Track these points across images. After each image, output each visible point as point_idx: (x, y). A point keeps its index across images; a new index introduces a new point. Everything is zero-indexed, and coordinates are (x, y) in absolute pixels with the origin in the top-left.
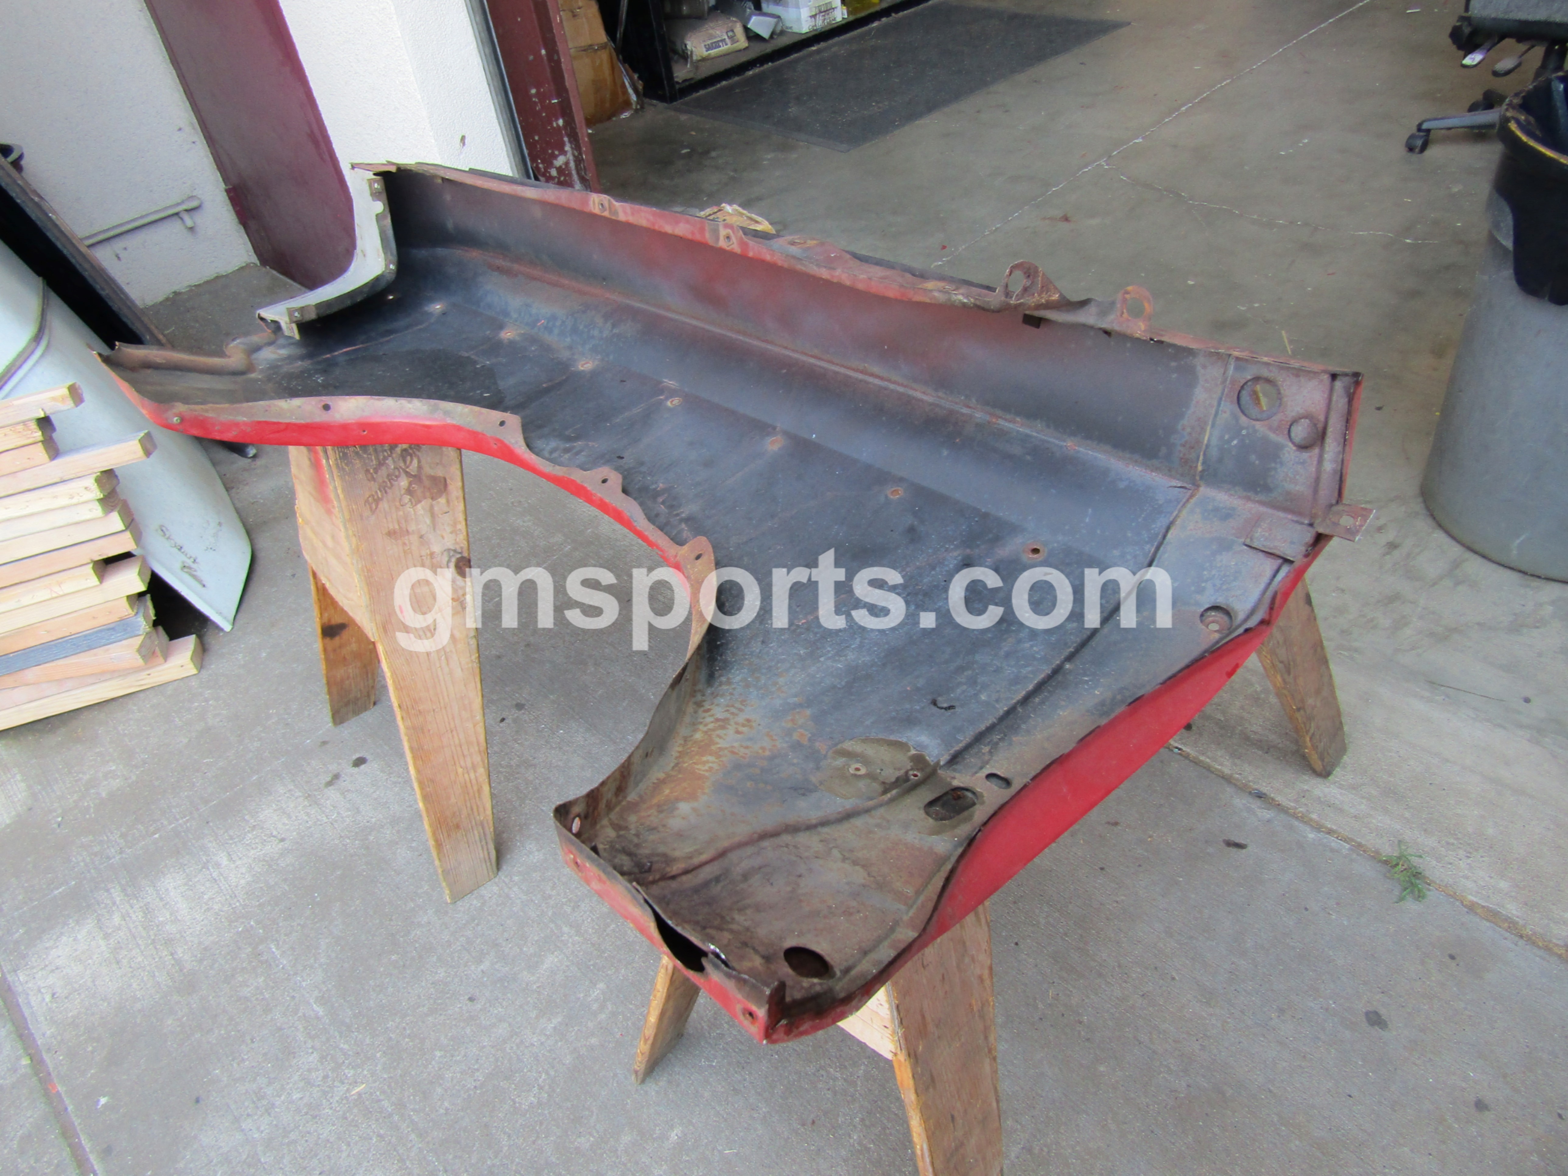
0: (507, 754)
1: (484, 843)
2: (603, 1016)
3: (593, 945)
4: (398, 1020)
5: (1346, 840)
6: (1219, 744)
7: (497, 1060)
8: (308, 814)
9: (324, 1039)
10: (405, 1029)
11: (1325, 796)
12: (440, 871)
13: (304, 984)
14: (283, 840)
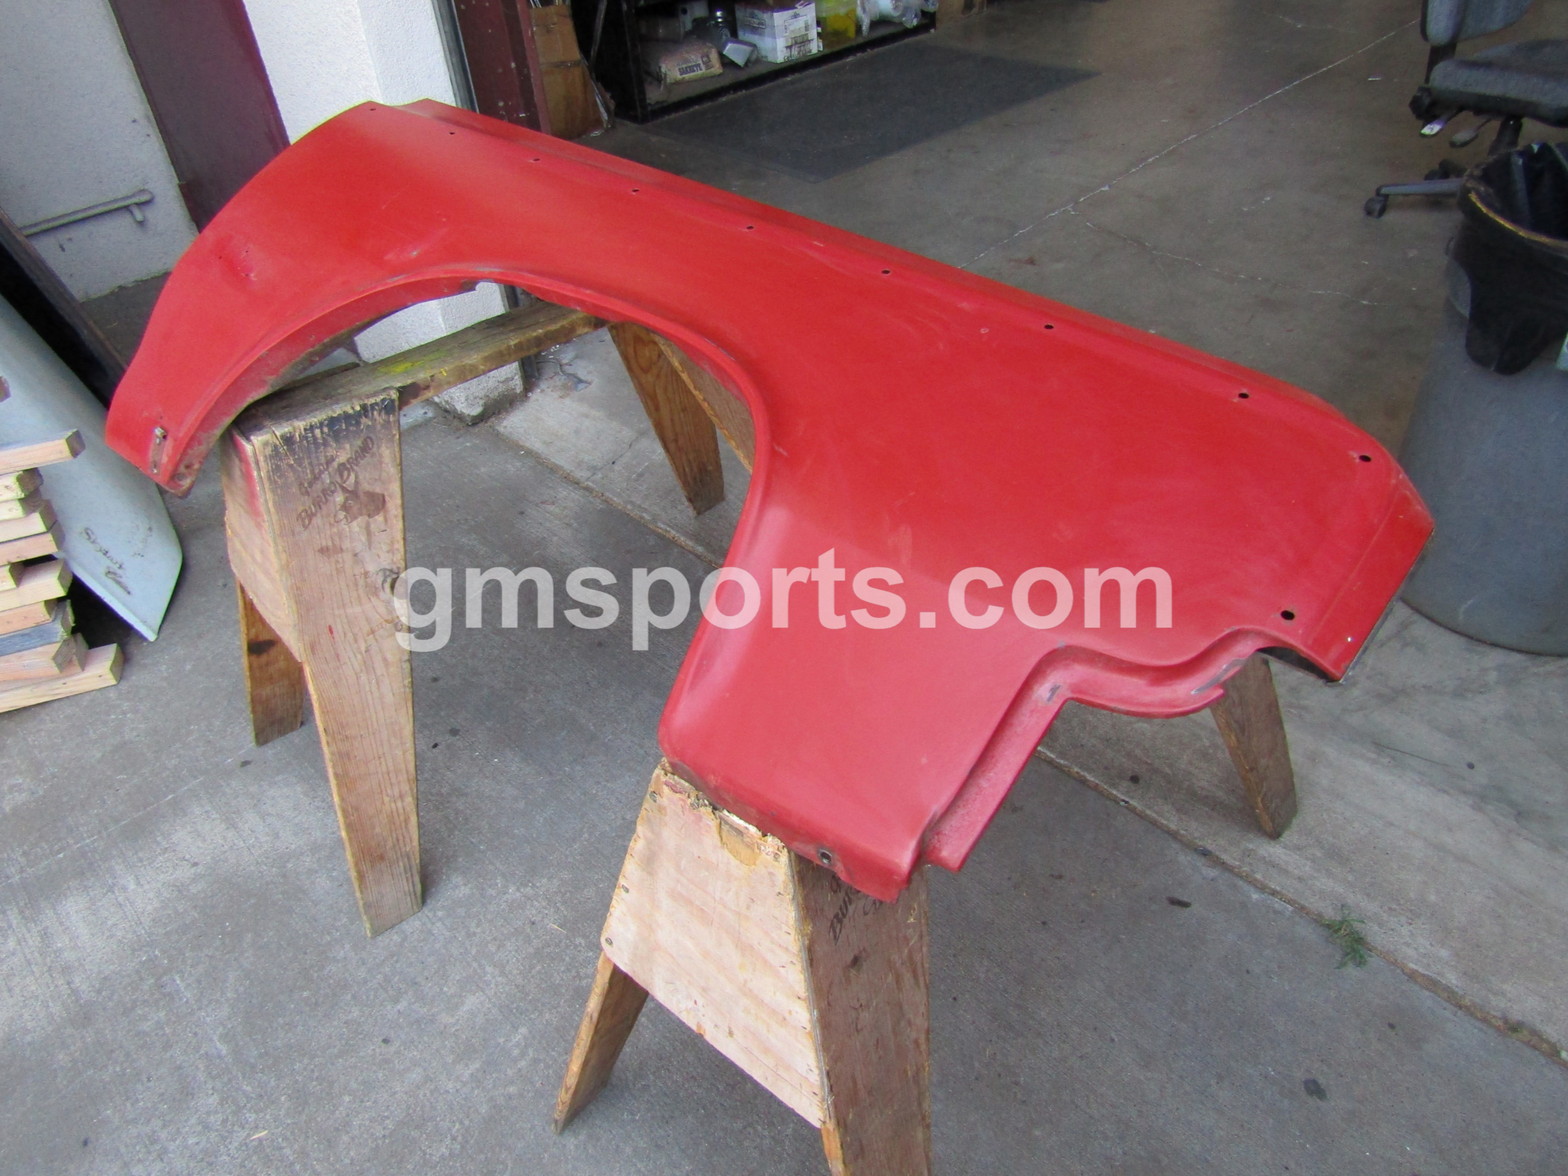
0: (438, 782)
1: (409, 875)
2: (523, 1064)
3: (517, 986)
4: (306, 1061)
5: (1290, 902)
6: (1166, 799)
7: (409, 1107)
8: (225, 838)
9: (226, 1080)
10: (313, 1071)
11: (1270, 856)
12: (361, 903)
13: (208, 1019)
14: (195, 864)
